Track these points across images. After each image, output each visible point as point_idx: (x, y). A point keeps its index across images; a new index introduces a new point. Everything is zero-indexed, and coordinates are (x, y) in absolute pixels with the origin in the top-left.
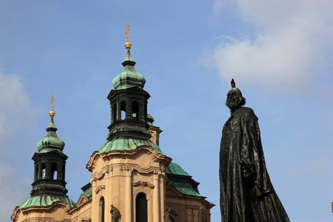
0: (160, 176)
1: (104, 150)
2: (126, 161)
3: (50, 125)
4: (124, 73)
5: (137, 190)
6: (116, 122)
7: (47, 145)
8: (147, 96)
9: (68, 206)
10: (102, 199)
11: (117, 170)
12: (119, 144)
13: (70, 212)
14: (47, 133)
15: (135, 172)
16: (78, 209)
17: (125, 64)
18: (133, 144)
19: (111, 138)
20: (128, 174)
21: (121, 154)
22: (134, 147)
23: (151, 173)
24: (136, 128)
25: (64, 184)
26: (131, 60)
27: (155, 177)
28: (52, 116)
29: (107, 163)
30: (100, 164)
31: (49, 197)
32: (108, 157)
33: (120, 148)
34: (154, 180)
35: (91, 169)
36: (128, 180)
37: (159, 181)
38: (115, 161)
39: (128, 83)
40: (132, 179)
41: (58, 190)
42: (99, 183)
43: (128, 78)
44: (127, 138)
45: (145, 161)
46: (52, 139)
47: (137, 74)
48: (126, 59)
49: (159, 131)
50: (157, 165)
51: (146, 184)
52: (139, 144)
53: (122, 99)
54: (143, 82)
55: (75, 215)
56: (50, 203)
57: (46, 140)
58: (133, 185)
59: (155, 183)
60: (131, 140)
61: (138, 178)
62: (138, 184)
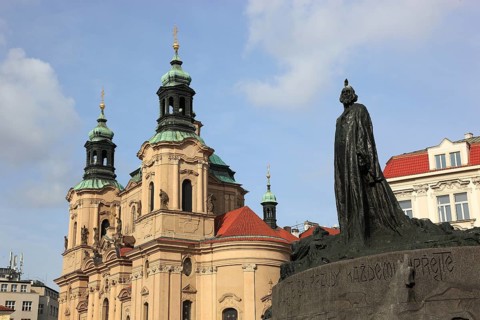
0: (204, 165)
1: (153, 141)
2: (174, 151)
3: (101, 117)
4: (173, 71)
5: (184, 177)
6: (164, 116)
7: (98, 134)
8: (193, 93)
9: (117, 190)
10: (152, 184)
11: (165, 159)
12: (167, 136)
13: (119, 195)
14: (98, 124)
15: (181, 161)
16: (127, 192)
17: (173, 63)
18: (180, 136)
19: (160, 130)
20: (176, 162)
21: (169, 145)
22: (181, 139)
23: (197, 162)
24: (183, 122)
25: (113, 169)
26: (179, 59)
27: (199, 166)
28: (103, 108)
29: (156, 152)
30: (150, 153)
31: (100, 181)
32: (157, 147)
33: (168, 139)
34: (198, 169)
35: (141, 158)
36: (175, 168)
37: (203, 169)
38: (164, 151)
39: (176, 81)
40: (179, 167)
41: (108, 175)
42: (149, 170)
43: (176, 76)
44: (175, 130)
45: (191, 152)
46: (103, 130)
47: (183, 72)
48: (174, 59)
49: (200, 125)
50: (201, 155)
51: (191, 172)
52: (186, 136)
53: (170, 95)
54: (189, 80)
55: (124, 197)
56: (101, 186)
57: (97, 130)
58: (180, 172)
59: (199, 171)
60: (178, 133)
61: (184, 166)
62: (184, 172)
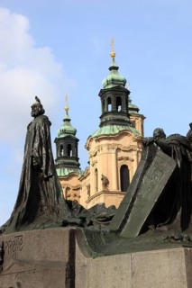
0: (138, 152)
1: (96, 135)
2: (112, 142)
3: (66, 117)
4: (111, 76)
5: (121, 163)
6: (105, 114)
7: (64, 132)
8: (128, 92)
9: (80, 176)
10: (96, 170)
11: (105, 149)
12: (107, 130)
13: (81, 180)
14: (63, 123)
15: (118, 149)
16: (85, 178)
17: (111, 69)
18: (117, 129)
19: (102, 125)
20: (114, 151)
21: (108, 137)
22: (117, 131)
23: (131, 150)
24: (120, 117)
25: (77, 159)
26: (115, 65)
27: (135, 153)
28: (67, 110)
29: (98, 143)
30: (94, 145)
31: (66, 170)
32: (98, 139)
33: (107, 133)
34: (133, 155)
35: (88, 149)
36: (114, 155)
37: (138, 156)
38: (104, 142)
39: (113, 83)
40: (117, 155)
41: (73, 164)
42: (94, 159)
43: (113, 80)
44: (113, 124)
45: (126, 142)
46: (67, 128)
47: (119, 76)
48: (112, 65)
49: (143, 118)
50: (136, 144)
51: (127, 159)
52: (121, 129)
53: (108, 96)
54: (125, 82)
55: (84, 181)
56: (67, 173)
57: (63, 128)
58: (117, 160)
59: (135, 158)
60: (115, 126)
61: (121, 154)
62: (121, 159)
